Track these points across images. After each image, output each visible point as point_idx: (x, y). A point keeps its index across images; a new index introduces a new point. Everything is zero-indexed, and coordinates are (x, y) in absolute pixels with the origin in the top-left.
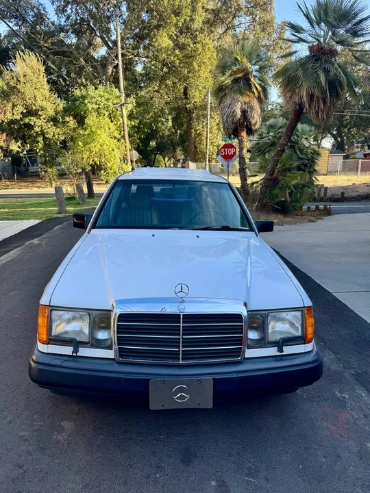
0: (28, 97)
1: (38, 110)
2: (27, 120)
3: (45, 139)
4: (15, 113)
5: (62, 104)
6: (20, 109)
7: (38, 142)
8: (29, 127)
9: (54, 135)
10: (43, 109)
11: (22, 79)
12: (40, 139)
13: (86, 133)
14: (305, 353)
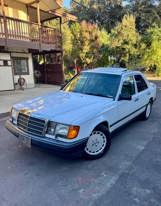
0: (125, 36)
1: (129, 41)
2: (123, 47)
3: (130, 54)
4: (119, 44)
5: (140, 38)
6: (121, 41)
7: (126, 56)
8: (124, 49)
9: (134, 53)
10: (131, 40)
11: (124, 28)
12: (128, 55)
13: (150, 51)
14: (66, 142)
